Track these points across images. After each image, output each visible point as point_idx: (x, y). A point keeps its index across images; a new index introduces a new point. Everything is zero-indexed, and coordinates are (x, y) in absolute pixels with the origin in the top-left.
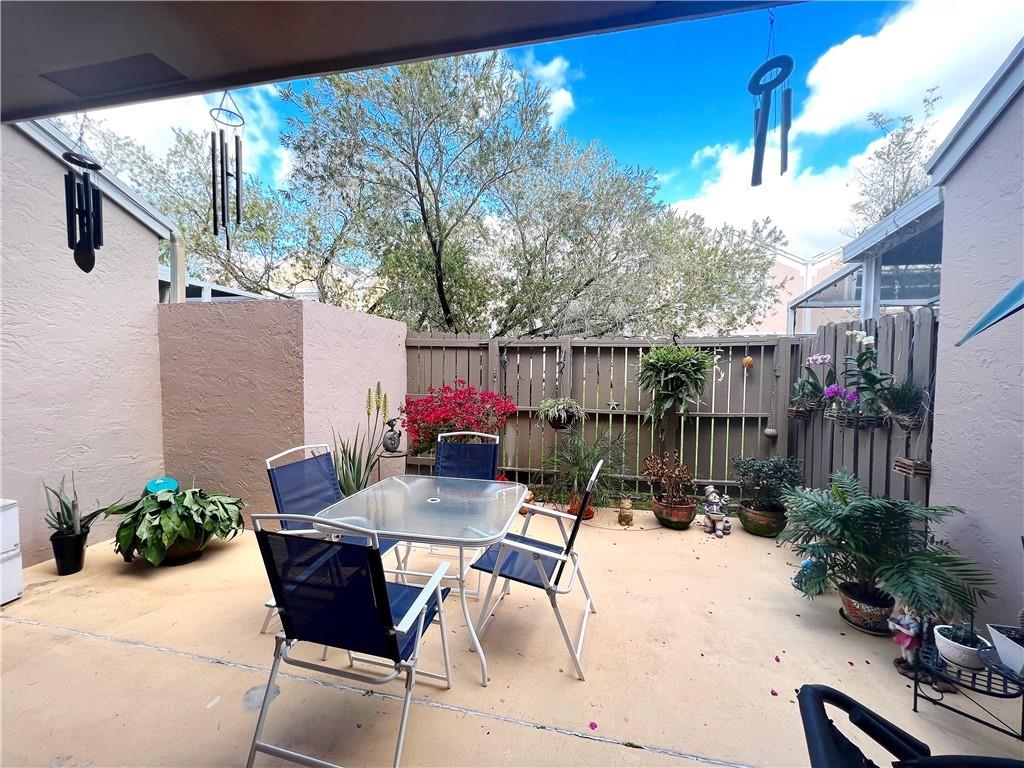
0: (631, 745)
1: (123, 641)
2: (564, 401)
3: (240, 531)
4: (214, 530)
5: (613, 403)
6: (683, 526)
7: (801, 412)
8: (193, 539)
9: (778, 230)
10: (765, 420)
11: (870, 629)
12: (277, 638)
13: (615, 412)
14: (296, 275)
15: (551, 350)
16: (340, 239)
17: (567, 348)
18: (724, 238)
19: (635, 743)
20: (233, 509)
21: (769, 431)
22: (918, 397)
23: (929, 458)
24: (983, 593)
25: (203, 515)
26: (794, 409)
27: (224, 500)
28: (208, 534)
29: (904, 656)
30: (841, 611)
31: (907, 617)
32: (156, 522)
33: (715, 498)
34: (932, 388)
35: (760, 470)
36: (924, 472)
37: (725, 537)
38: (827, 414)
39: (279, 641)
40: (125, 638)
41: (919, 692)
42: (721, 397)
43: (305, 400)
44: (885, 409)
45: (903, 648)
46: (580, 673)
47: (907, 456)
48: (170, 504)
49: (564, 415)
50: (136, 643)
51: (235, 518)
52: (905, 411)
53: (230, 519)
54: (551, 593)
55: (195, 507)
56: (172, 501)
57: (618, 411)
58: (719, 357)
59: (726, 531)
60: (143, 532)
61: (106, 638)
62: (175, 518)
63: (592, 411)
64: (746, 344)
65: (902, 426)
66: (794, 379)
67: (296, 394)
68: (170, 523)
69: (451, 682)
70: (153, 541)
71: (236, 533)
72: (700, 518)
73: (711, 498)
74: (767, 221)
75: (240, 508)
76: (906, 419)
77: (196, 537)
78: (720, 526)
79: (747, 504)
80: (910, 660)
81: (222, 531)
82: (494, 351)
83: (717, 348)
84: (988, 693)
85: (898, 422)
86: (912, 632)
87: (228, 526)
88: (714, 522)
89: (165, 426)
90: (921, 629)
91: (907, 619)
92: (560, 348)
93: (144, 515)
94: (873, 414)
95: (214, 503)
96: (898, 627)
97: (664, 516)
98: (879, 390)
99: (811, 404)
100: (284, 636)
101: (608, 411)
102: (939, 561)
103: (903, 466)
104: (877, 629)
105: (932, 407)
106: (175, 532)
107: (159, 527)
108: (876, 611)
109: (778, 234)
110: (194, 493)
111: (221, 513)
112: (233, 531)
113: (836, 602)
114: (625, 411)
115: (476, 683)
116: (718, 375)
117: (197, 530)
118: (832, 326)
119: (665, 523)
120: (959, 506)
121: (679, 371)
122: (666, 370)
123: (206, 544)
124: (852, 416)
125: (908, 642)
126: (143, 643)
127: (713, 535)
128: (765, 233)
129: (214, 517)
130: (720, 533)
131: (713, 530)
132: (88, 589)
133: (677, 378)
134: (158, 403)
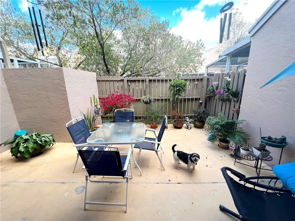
0: (179, 183)
1: (28, 182)
2: (148, 96)
3: (54, 144)
4: (46, 145)
5: (161, 96)
6: (180, 128)
7: (209, 96)
8: (40, 149)
9: (203, 43)
10: (199, 99)
11: (225, 148)
12: (86, 176)
13: (161, 98)
14: (48, 53)
15: (143, 81)
16: (63, 40)
17: (147, 80)
18: (189, 45)
19: (180, 183)
20: (50, 138)
21: (200, 101)
22: (238, 94)
23: (239, 109)
24: (249, 139)
25: (41, 141)
26: (207, 96)
27: (47, 135)
28: (44, 146)
29: (232, 153)
30: (218, 145)
31: (234, 146)
32: (25, 145)
33: (188, 120)
34: (242, 92)
35: (200, 112)
36: (238, 112)
37: (191, 129)
38: (216, 97)
39: (87, 177)
40: (28, 181)
41: (236, 161)
42: (189, 93)
43: (69, 102)
44: (231, 97)
45: (232, 152)
46: (164, 168)
47: (234, 108)
48: (29, 139)
49: (148, 101)
50: (33, 182)
51: (52, 140)
52: (235, 97)
53: (51, 141)
54: (156, 152)
55: (38, 139)
56: (29, 138)
57: (162, 98)
58: (189, 82)
59: (191, 128)
60: (21, 149)
61: (21, 182)
62: (31, 143)
63: (155, 98)
64: (196, 78)
65: (234, 101)
66: (207, 88)
67: (66, 100)
68: (31, 145)
69: (133, 177)
70: (26, 151)
71: (53, 145)
72: (185, 125)
73: (187, 120)
74: (201, 40)
75: (53, 137)
76: (235, 99)
77: (41, 148)
78: (189, 127)
79: (195, 121)
80: (233, 154)
81: (49, 145)
82: (125, 81)
83: (189, 79)
84: (250, 160)
85: (233, 100)
86: (234, 149)
87: (51, 143)
88: (188, 126)
89: (16, 113)
90: (236, 148)
91: (233, 146)
92: (145, 80)
93: (20, 144)
94: (227, 98)
95: (44, 137)
96: (232, 148)
97: (176, 126)
98: (230, 92)
99: (212, 94)
100: (88, 175)
101: (160, 98)
102: (240, 133)
103: (234, 111)
104: (227, 148)
105: (241, 96)
106: (33, 147)
107: (27, 146)
108: (226, 144)
109: (203, 44)
110: (36, 135)
111: (47, 140)
112: (52, 144)
113: (217, 143)
114: (164, 98)
115: (139, 176)
116: (189, 87)
117: (41, 146)
118: (218, 74)
119: (176, 127)
120: (245, 120)
121: (180, 87)
122: (176, 87)
123: (44, 149)
124: (222, 98)
125: (233, 151)
126: (35, 182)
127: (188, 129)
128: (200, 44)
129: (46, 141)
130: (189, 129)
131: (188, 128)
132: (6, 168)
133: (179, 89)
134: (11, 105)
